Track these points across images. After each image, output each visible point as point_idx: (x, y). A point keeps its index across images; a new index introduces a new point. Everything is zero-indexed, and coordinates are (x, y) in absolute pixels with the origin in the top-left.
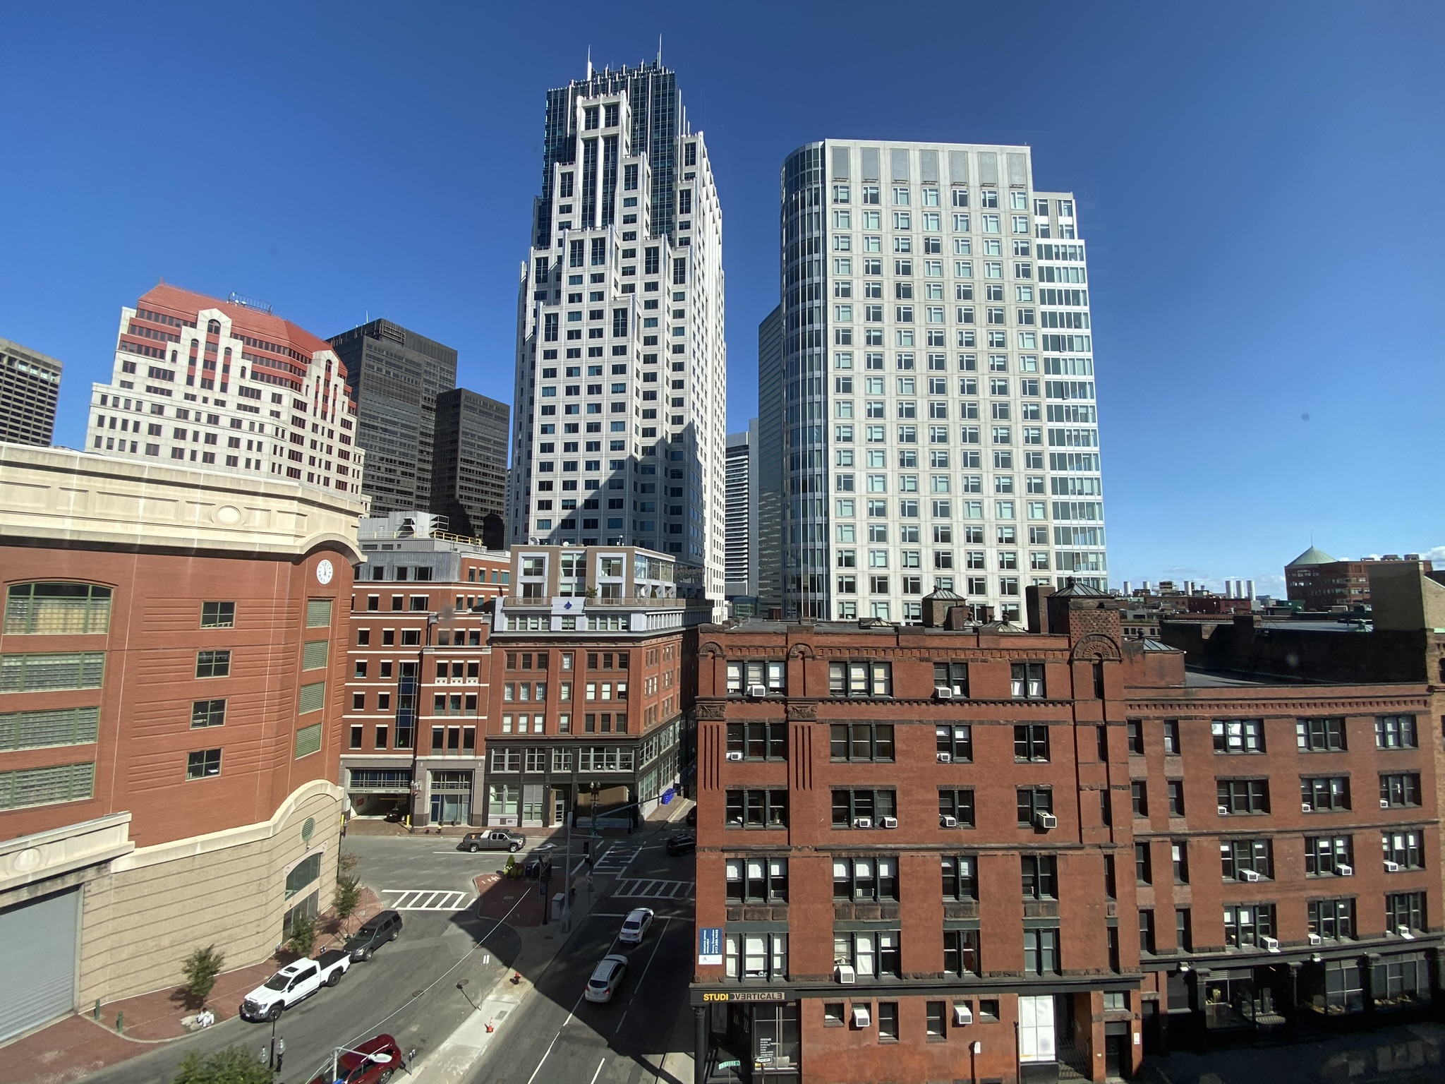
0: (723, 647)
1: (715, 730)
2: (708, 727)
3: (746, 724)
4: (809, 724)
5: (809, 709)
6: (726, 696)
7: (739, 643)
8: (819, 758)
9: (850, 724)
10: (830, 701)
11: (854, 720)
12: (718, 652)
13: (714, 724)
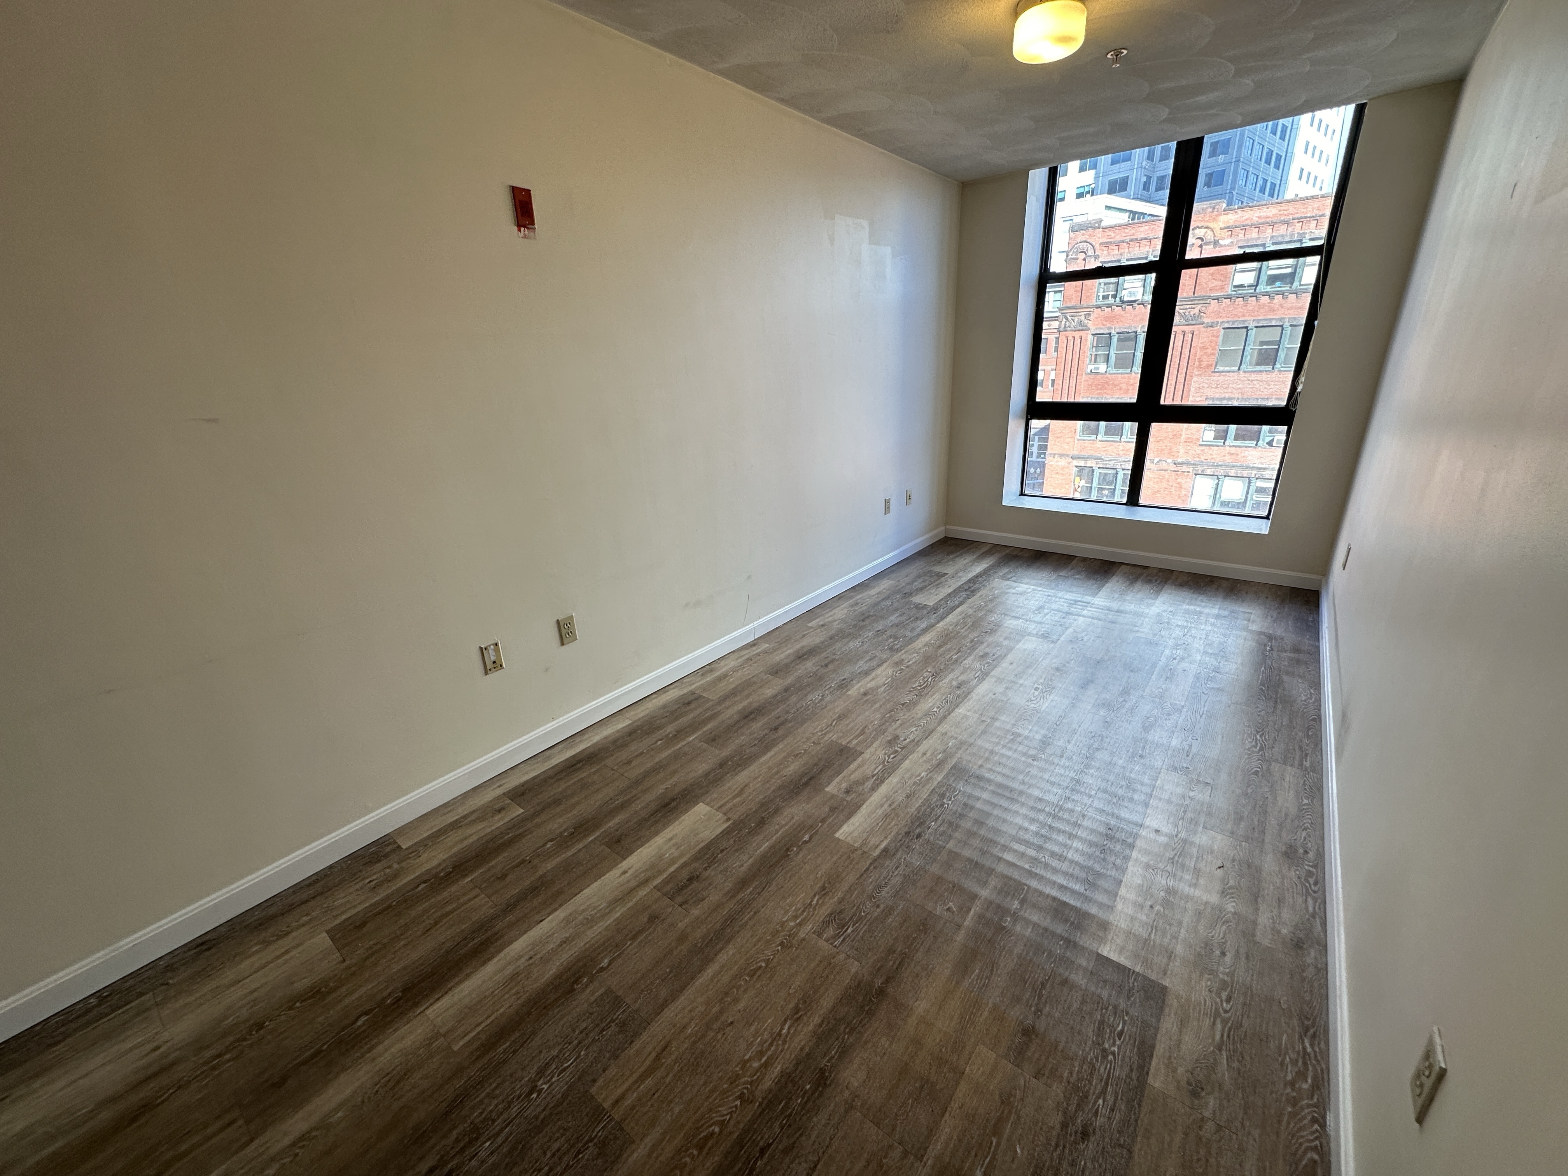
0: (1097, 246)
1: (1078, 342)
2: (1070, 338)
3: (1113, 332)
4: (1191, 328)
5: (1196, 311)
6: (1094, 302)
7: (1118, 238)
8: (1200, 367)
9: (1251, 325)
10: (1229, 297)
11: (1259, 321)
12: (1090, 252)
13: (1077, 334)
